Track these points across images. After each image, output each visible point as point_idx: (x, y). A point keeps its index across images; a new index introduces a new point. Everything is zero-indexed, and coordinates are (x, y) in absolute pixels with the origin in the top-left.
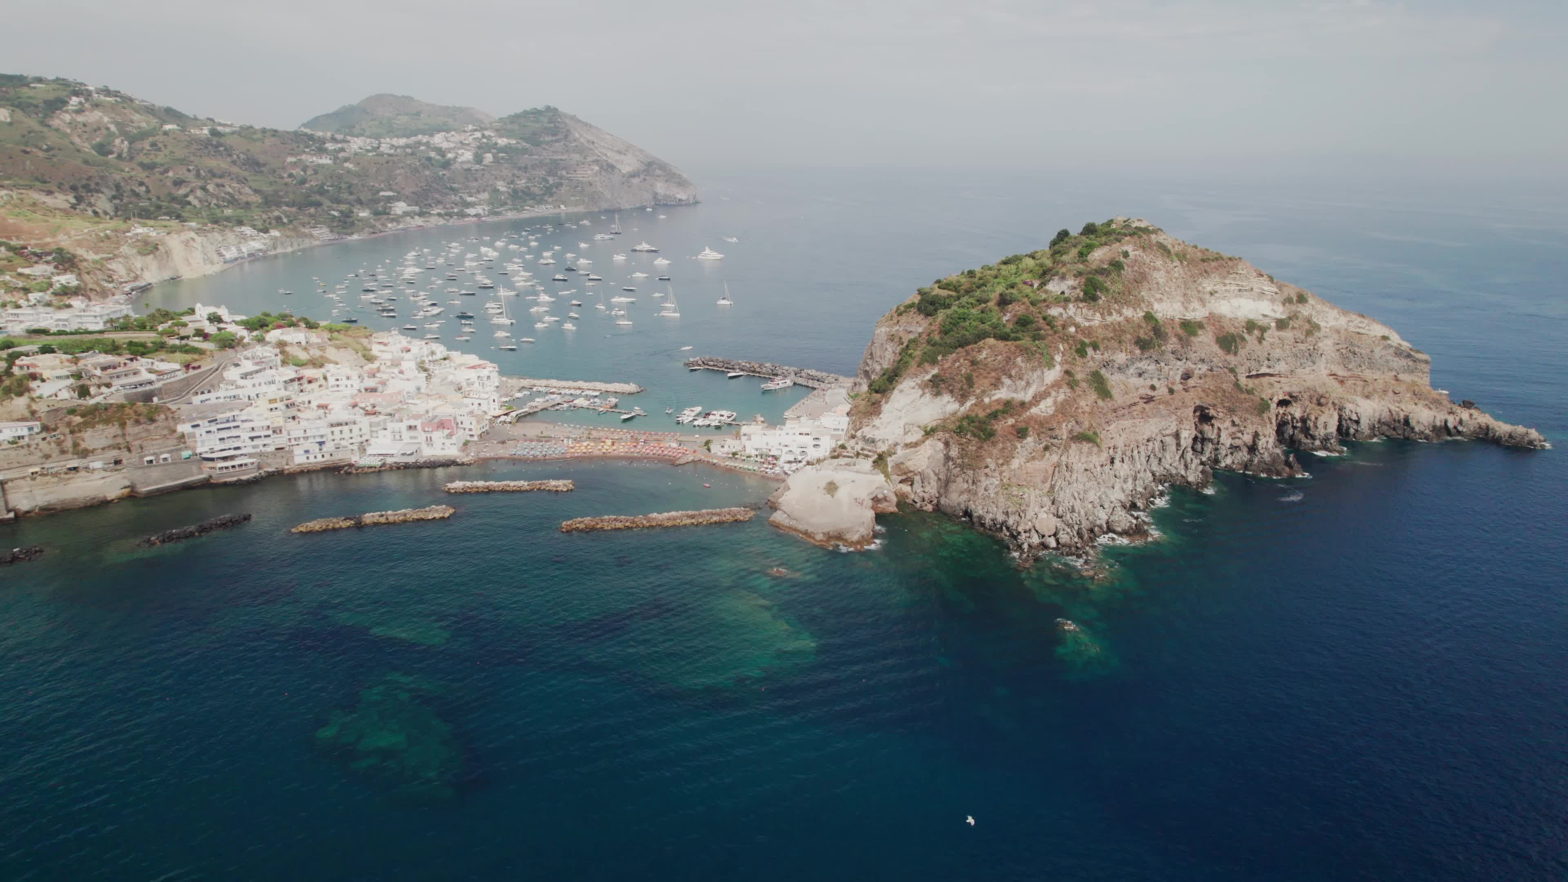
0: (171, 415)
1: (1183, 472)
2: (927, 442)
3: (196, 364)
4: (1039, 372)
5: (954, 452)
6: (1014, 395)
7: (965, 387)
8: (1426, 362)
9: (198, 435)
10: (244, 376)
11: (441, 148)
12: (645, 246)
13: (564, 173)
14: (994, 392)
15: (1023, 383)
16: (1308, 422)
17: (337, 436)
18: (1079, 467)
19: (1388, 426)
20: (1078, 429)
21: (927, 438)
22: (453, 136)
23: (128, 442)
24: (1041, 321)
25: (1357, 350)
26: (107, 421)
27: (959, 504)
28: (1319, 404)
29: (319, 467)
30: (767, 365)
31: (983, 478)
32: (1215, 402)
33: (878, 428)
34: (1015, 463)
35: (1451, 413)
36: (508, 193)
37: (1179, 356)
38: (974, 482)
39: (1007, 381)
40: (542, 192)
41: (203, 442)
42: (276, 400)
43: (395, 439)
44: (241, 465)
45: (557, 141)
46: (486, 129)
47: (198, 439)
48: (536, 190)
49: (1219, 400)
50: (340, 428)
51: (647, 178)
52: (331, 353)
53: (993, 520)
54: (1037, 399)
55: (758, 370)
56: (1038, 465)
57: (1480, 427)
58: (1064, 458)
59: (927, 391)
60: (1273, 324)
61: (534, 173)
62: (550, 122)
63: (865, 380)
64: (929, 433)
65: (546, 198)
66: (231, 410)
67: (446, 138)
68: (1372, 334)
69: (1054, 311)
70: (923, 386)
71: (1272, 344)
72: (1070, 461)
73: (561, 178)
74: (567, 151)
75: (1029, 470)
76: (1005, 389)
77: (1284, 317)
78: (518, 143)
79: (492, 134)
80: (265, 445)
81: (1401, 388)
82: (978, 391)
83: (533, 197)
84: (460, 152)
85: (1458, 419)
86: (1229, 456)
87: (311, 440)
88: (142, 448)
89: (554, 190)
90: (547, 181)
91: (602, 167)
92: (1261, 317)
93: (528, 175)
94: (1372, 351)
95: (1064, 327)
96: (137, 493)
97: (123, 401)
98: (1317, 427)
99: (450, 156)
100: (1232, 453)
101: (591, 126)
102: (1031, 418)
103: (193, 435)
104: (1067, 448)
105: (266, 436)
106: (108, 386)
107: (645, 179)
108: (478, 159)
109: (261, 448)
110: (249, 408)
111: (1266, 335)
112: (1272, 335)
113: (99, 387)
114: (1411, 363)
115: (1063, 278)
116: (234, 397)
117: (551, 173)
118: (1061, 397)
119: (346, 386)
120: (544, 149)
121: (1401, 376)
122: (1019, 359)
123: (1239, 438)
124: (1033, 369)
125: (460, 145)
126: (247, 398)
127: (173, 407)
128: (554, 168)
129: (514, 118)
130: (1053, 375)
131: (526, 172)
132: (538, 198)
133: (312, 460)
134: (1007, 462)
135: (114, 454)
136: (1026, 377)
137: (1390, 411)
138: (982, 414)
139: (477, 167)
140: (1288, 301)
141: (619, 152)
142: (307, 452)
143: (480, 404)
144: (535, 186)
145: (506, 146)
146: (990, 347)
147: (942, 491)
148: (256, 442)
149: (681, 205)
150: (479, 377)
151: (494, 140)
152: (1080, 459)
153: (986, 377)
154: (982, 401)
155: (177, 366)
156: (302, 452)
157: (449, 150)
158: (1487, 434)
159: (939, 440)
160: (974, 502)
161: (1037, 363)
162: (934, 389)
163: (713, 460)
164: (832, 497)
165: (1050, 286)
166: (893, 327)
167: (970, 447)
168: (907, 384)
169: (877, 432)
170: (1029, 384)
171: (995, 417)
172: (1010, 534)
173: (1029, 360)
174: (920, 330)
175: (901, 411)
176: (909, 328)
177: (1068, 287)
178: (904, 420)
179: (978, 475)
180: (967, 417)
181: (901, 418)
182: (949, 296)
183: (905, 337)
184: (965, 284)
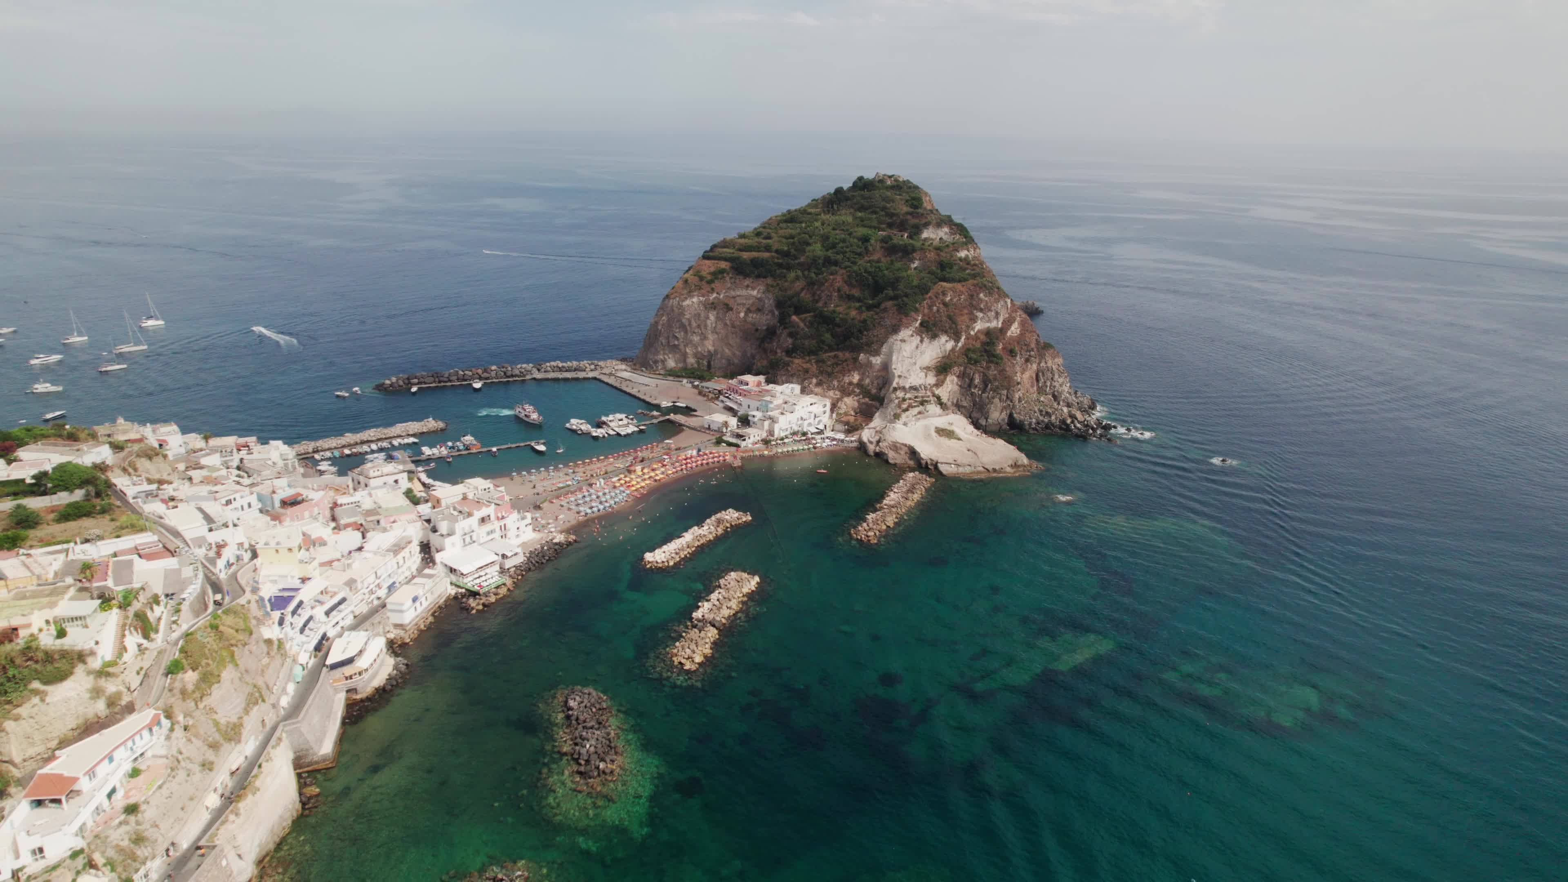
0: (252, 617)
2: (948, 379)
4: (1001, 303)
5: (976, 380)
6: (988, 325)
7: (951, 325)
14: (974, 325)
15: (993, 313)
21: (947, 375)
23: (253, 686)
24: (962, 263)
27: (1003, 420)
33: (904, 377)
38: (1007, 397)
39: (980, 315)
43: (465, 544)
53: (1039, 422)
54: (1008, 323)
56: (1027, 375)
58: (1043, 364)
59: (924, 336)
63: (672, 355)
64: (942, 371)
70: (919, 332)
75: (1026, 380)
76: (979, 321)
82: (963, 327)
88: (268, 688)
102: (1011, 339)
103: (288, 638)
104: (1042, 357)
115: (934, 226)
118: (1020, 319)
122: (981, 295)
124: (997, 301)
130: (1007, 303)
135: (258, 714)
136: (993, 308)
138: (979, 345)
142: (415, 599)
146: (951, 289)
147: (974, 415)
153: (962, 315)
154: (970, 334)
156: (411, 602)
159: (955, 374)
160: (1019, 413)
161: (997, 296)
162: (930, 333)
163: (757, 453)
164: (959, 439)
165: (925, 234)
166: (708, 296)
167: (991, 372)
168: (905, 333)
169: (909, 381)
170: (997, 314)
171: (994, 343)
172: (1061, 428)
173: (991, 294)
174: (755, 293)
175: (911, 358)
176: (733, 293)
177: (946, 233)
178: (918, 366)
179: (1012, 392)
180: (969, 350)
181: (915, 364)
182: (773, 257)
183: (731, 303)
184: (775, 243)
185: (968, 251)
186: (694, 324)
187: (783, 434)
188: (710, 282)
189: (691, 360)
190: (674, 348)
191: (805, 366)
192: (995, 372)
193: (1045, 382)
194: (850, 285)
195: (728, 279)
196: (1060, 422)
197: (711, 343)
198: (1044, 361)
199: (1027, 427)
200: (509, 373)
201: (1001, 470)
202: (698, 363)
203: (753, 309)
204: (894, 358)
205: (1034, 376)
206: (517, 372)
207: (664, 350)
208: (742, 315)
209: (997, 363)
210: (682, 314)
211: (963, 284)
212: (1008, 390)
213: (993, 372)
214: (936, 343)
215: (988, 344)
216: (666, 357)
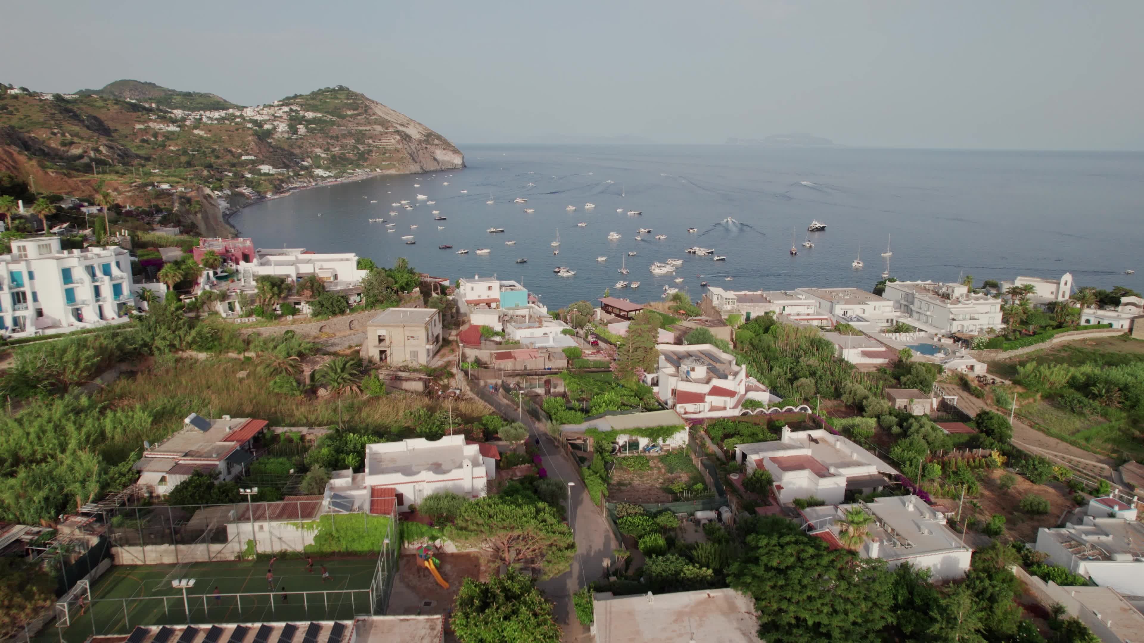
11: (256, 120)
13: (370, 141)
36: (328, 158)
40: (356, 158)
45: (359, 115)
46: (292, 104)
48: (351, 156)
51: (428, 146)
61: (345, 141)
62: (348, 99)
65: (361, 163)
67: (257, 111)
73: (369, 145)
74: (369, 123)
78: (323, 116)
79: (299, 109)
83: (351, 162)
84: (275, 123)
89: (366, 156)
90: (358, 149)
91: (402, 137)
93: (340, 143)
99: (266, 127)
101: (377, 104)
107: (427, 148)
108: (293, 129)
117: (358, 141)
120: (349, 121)
125: (272, 118)
128: (360, 137)
129: (314, 95)
131: (338, 141)
132: (355, 162)
139: (295, 136)
141: (403, 125)
144: (349, 153)
145: (314, 119)
151: (302, 113)
157: (266, 122)
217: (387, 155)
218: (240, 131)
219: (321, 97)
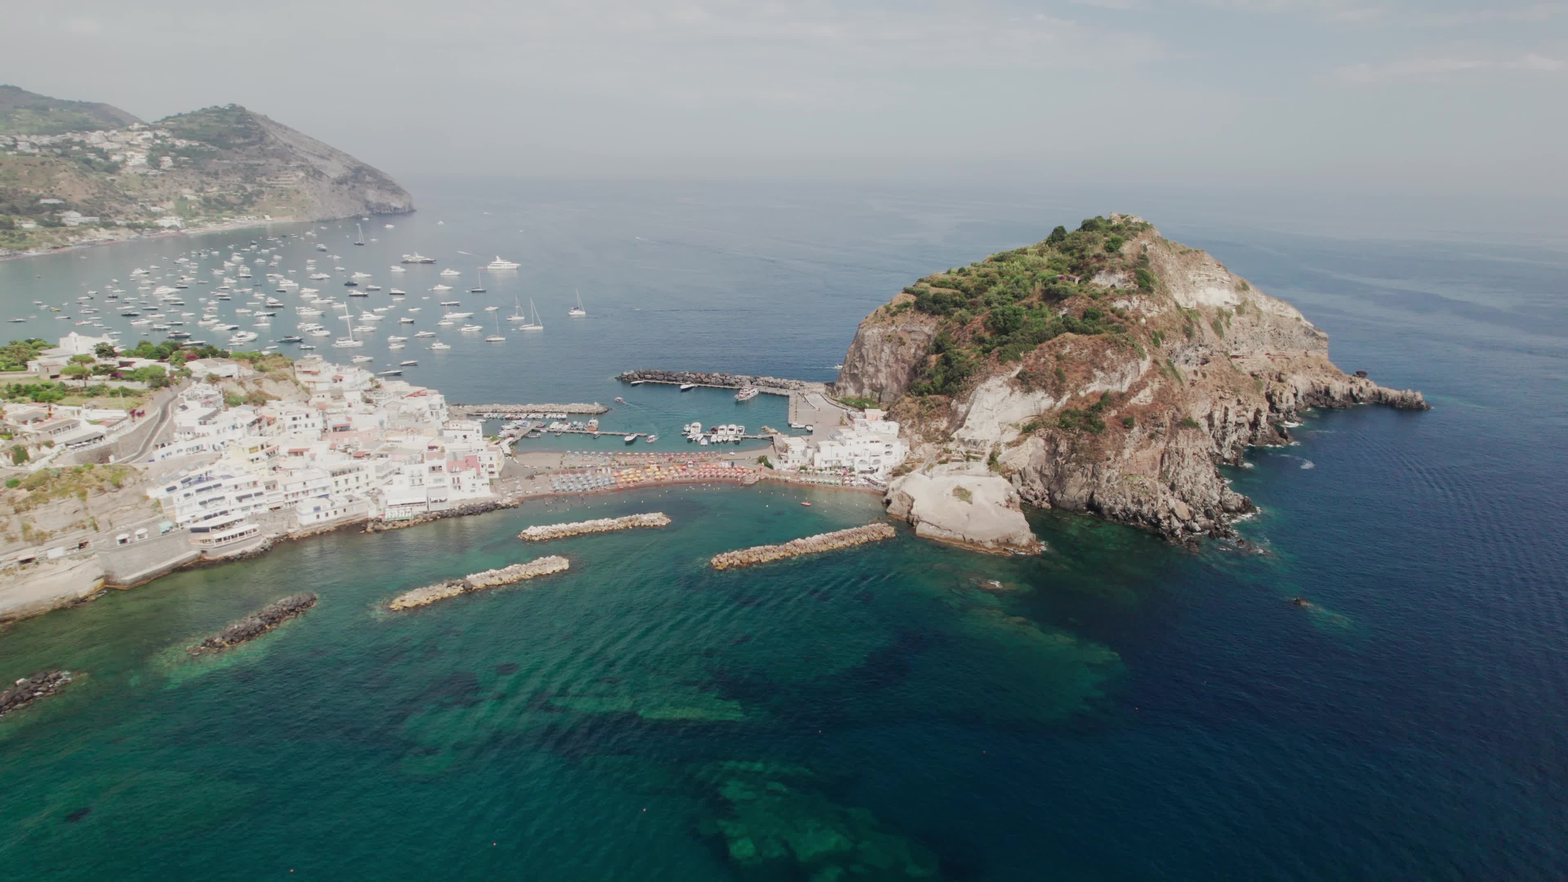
0: (139, 478)
1: (1217, 451)
2: (1029, 440)
3: (139, 410)
4: (1133, 363)
5: (1063, 447)
6: (1110, 387)
7: (1057, 382)
8: (1325, 339)
9: (175, 501)
10: (204, 421)
11: (103, 149)
12: (418, 258)
14: (1087, 385)
15: (1118, 375)
16: (1274, 397)
17: (342, 486)
18: (1188, 452)
19: (1313, 397)
20: (1179, 416)
21: (1028, 436)
22: (115, 135)
23: (92, 518)
24: (1111, 314)
25: (1282, 331)
26: (63, 492)
27: (1081, 498)
28: (1280, 380)
29: (332, 527)
30: (715, 375)
31: (1104, 471)
32: (1222, 384)
33: (973, 429)
34: (1127, 453)
35: (1352, 382)
36: (199, 202)
37: (1201, 343)
38: (1093, 474)
39: (1099, 374)
40: (240, 201)
41: (182, 508)
42: (257, 447)
43: (413, 485)
44: (241, 534)
45: (252, 144)
46: (159, 129)
47: (176, 504)
48: (232, 199)
49: (1225, 381)
50: (345, 477)
51: (356, 185)
52: (269, 387)
53: (1124, 511)
54: (1136, 389)
55: (706, 380)
56: (1146, 453)
57: (1374, 394)
58: (1172, 444)
59: (1016, 388)
60: (1234, 310)
61: (227, 179)
62: (238, 123)
63: (852, 384)
64: (1028, 430)
65: (246, 207)
66: (201, 464)
67: (107, 138)
68: (1290, 316)
69: (1120, 304)
70: (1012, 384)
71: (1236, 329)
72: (1180, 446)
73: (261, 185)
74: (265, 155)
75: (1139, 459)
76: (1098, 382)
77: (1239, 304)
78: (201, 145)
79: (168, 135)
80: (255, 506)
81: (1312, 363)
82: (1071, 385)
83: (230, 206)
84: (129, 154)
85: (1358, 387)
86: (1234, 433)
87: (312, 494)
88: (111, 524)
89: (254, 198)
90: (245, 189)
91: (308, 173)
92: (1223, 304)
93: (219, 181)
94: (1292, 332)
95: (1137, 319)
96: (115, 584)
97: (73, 464)
98: (1281, 402)
99: (116, 158)
100: (1236, 431)
101: (286, 128)
102: (1135, 408)
103: (170, 501)
104: (1173, 435)
105: (257, 495)
106: (50, 445)
107: (354, 187)
108: (153, 162)
109: (252, 510)
110: (220, 461)
111: (1231, 320)
112: (1235, 319)
113: (39, 447)
114: (1315, 341)
115: (1112, 271)
116: (198, 448)
117: (248, 179)
118: (1156, 386)
119: (306, 426)
120: (237, 153)
121: (1310, 353)
122: (1109, 352)
123: (1243, 416)
124: (1126, 361)
125: (127, 146)
126: (211, 447)
127: (140, 467)
128: (250, 174)
129: (193, 117)
130: (1145, 365)
131: (217, 179)
132: (235, 207)
133: (323, 518)
134: (1119, 453)
135: (77, 535)
136: (1119, 368)
137: (1312, 384)
138: (1082, 408)
139: (154, 172)
140: (1238, 289)
141: (322, 157)
142: (317, 509)
143: (465, 437)
144: (231, 195)
145: (186, 148)
146: (1073, 341)
147: (1053, 487)
148: (246, 503)
149: (398, 214)
150: (430, 405)
151: (170, 141)
152: (1188, 444)
153: (1075, 371)
154: (1078, 394)
155: (122, 414)
156: (312, 510)
157: (115, 152)
158: (1380, 399)
159: (1041, 436)
160: (1101, 494)
161: (1128, 354)
162: (1024, 386)
163: (783, 477)
164: (971, 503)
165: (1096, 280)
166: (887, 328)
167: (1081, 441)
168: (993, 382)
169: (974, 433)
170: (1123, 376)
171: (1100, 409)
172: (1150, 522)
173: (1120, 352)
174: (926, 329)
175: (992, 410)
176: (909, 328)
177: (1120, 281)
178: (997, 420)
179: (1098, 468)
180: (1067, 412)
181: (993, 417)
182: (955, 295)
183: (906, 338)
184: (966, 282)
185: (1130, 301)
186: (871, 355)
187: (823, 466)
188: (894, 315)
189: (867, 391)
190: (854, 377)
191: (910, 406)
192: (1087, 442)
193: (1169, 467)
194: (987, 329)
195: (909, 313)
196: (1153, 515)
197: (884, 376)
198: (1174, 441)
199: (1106, 512)
200: (726, 381)
201: (978, 544)
202: (872, 395)
203: (922, 345)
204: (973, 408)
205: (1159, 457)
206: (732, 381)
207: (846, 377)
208: (913, 351)
209: (1091, 432)
210: (863, 344)
211: (1092, 336)
212: (1094, 463)
213: (1085, 441)
214: (1030, 397)
215: (1093, 408)
216: (847, 385)
217: (284, 197)
218: (47, 165)
219: (202, 119)
